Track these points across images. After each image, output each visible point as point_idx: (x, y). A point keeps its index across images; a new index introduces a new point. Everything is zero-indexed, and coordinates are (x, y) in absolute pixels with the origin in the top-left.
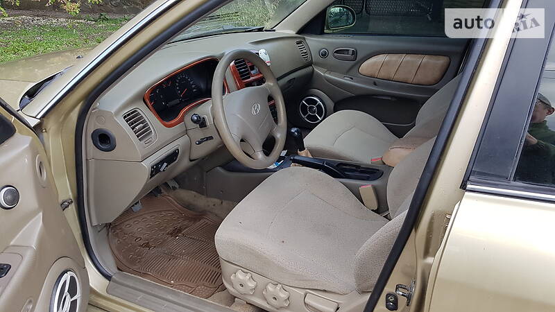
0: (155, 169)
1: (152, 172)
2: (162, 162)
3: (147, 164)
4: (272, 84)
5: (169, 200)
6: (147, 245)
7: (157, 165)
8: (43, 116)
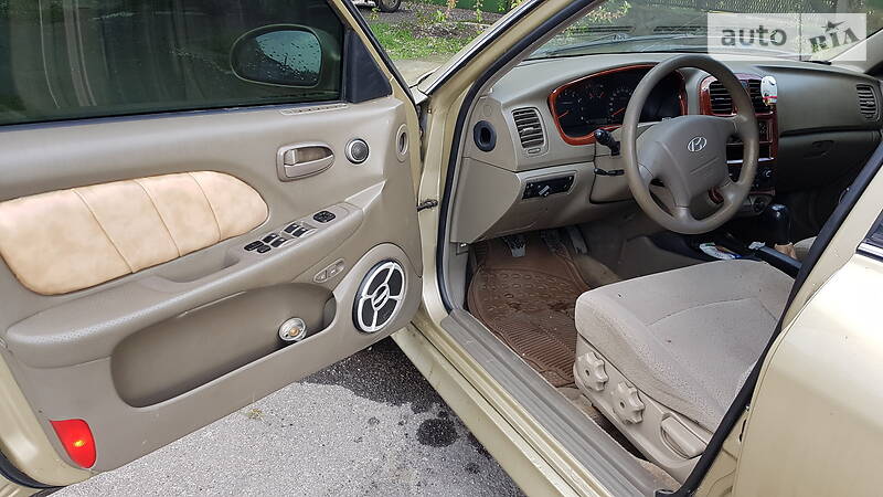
0: (532, 190)
1: (526, 190)
2: (543, 183)
3: (523, 177)
4: (745, 119)
5: (571, 269)
6: (517, 307)
7: (536, 184)
8: (431, 93)
